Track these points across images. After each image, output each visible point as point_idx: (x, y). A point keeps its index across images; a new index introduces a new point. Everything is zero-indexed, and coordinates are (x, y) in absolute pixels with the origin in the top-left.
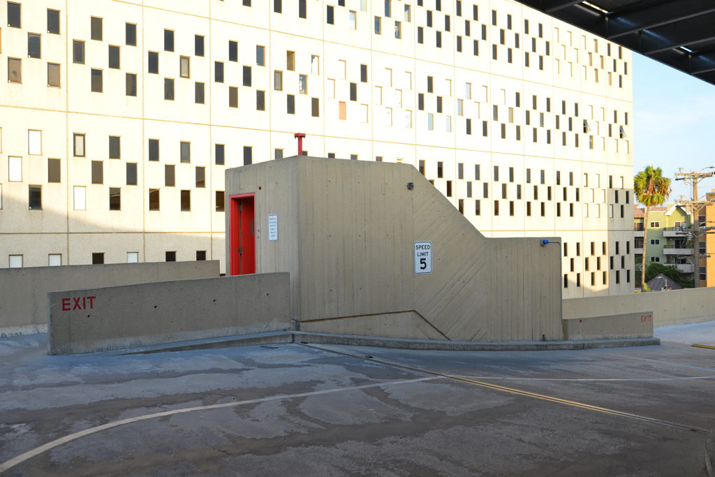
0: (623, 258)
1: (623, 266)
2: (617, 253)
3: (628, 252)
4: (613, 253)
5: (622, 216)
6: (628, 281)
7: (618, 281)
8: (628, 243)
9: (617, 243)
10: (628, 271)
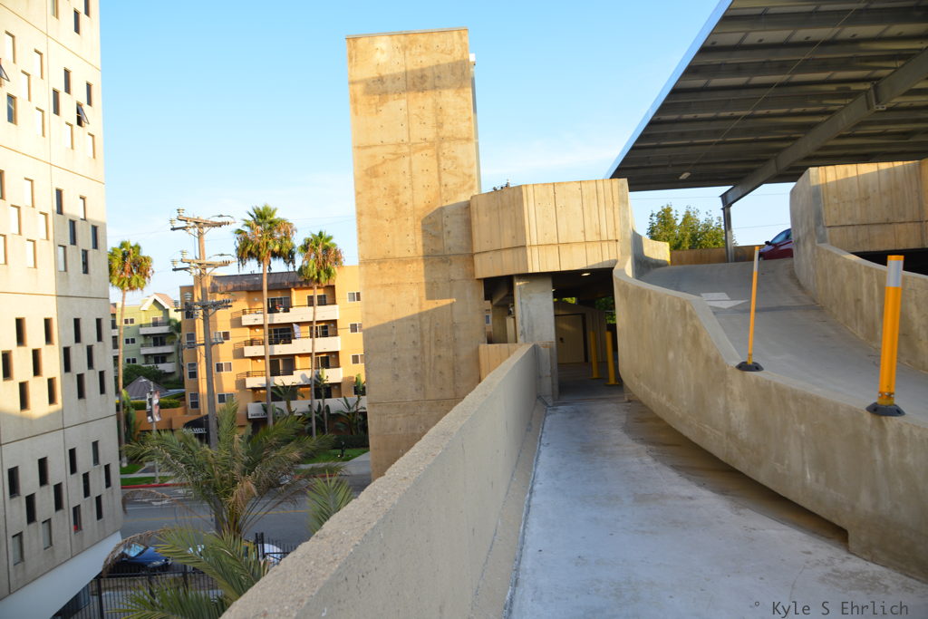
0: (90, 349)
1: (90, 365)
2: (78, 339)
3: (100, 338)
4: (70, 341)
5: (86, 271)
6: (102, 391)
7: (81, 394)
8: (99, 321)
9: (77, 322)
10: (102, 374)
